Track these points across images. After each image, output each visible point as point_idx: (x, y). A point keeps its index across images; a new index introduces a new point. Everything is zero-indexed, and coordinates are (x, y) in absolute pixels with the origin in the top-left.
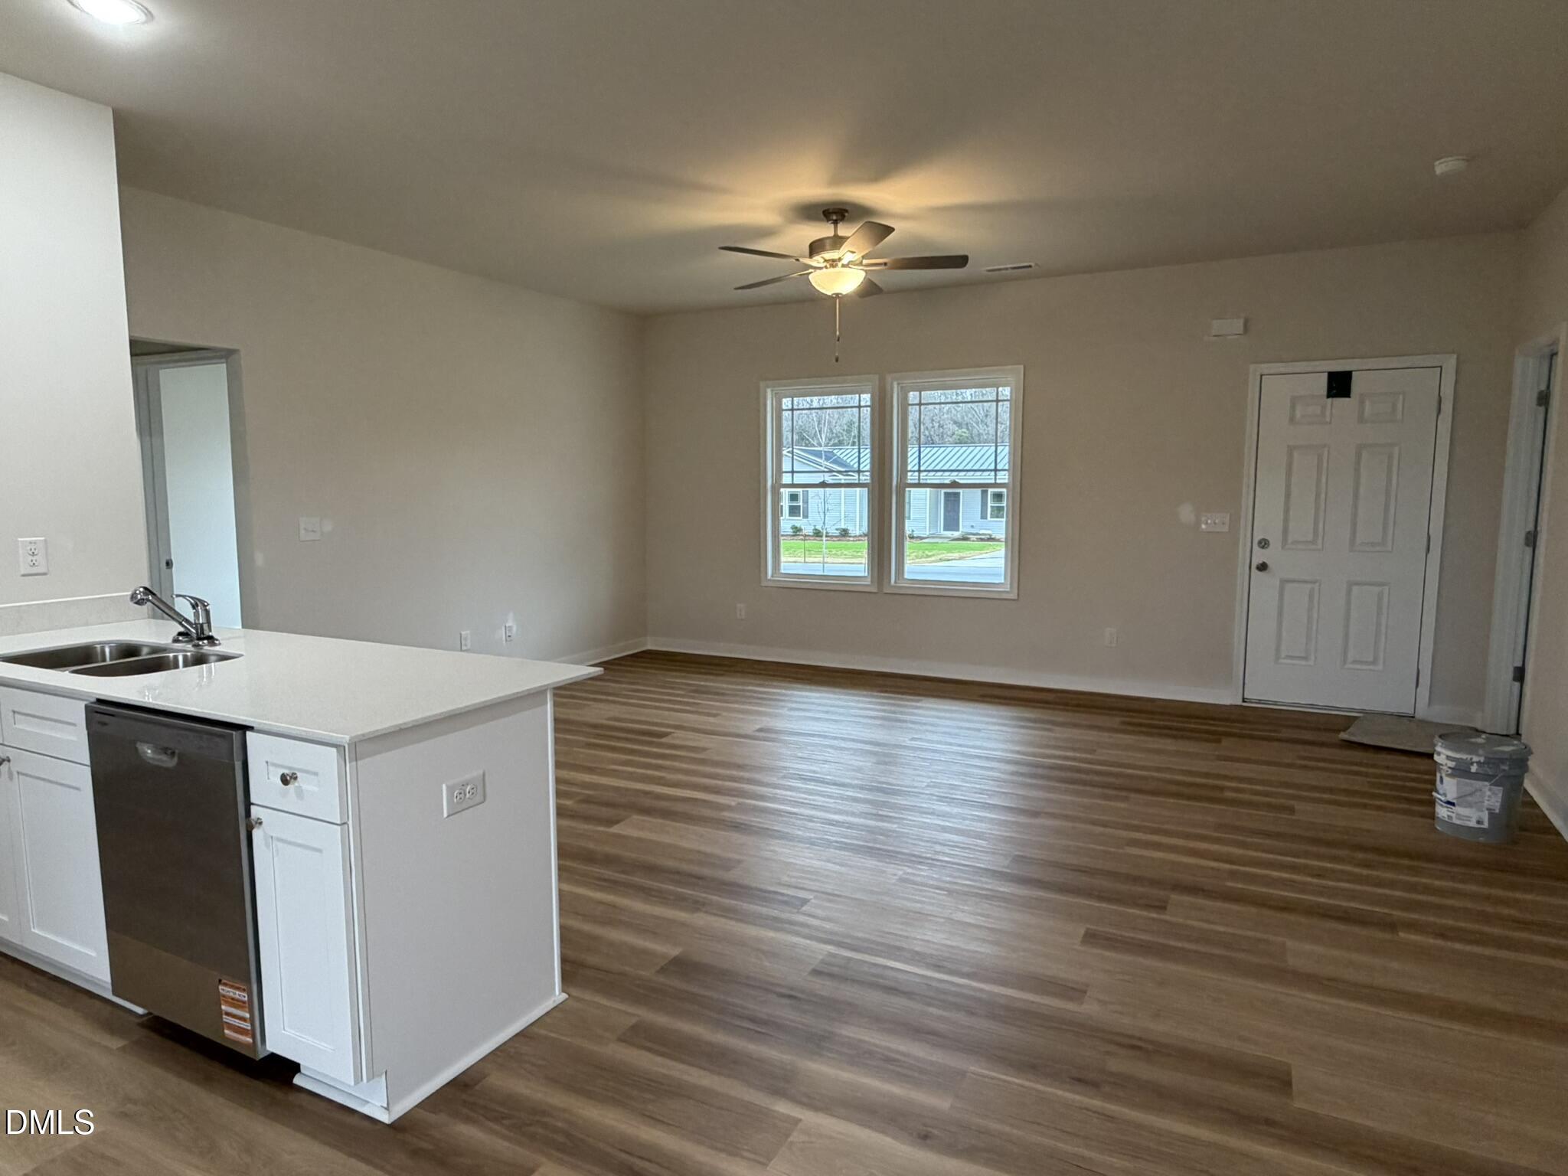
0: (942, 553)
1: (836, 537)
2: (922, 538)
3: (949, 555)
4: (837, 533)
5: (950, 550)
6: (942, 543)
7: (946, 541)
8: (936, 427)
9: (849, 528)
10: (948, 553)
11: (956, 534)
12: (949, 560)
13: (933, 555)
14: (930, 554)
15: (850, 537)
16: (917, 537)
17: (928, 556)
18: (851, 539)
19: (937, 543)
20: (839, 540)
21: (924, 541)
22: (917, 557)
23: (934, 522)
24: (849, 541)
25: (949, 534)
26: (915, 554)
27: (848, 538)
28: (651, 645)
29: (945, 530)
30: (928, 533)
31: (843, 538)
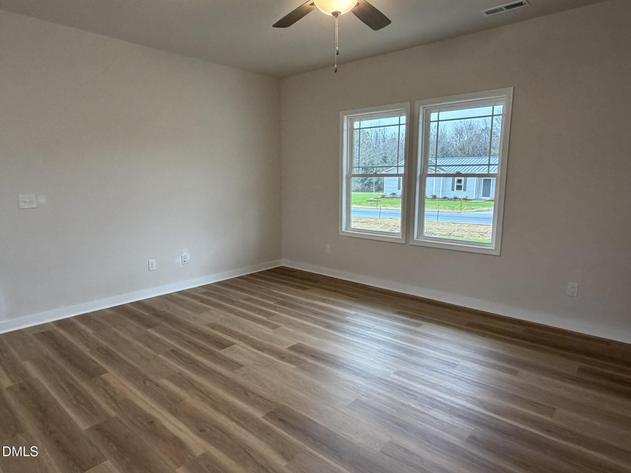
0: (480, 208)
1: (430, 199)
2: (471, 200)
3: (483, 208)
4: (431, 197)
5: (484, 206)
6: (481, 202)
7: (483, 201)
8: (483, 150)
9: (436, 195)
10: (483, 207)
11: (488, 198)
12: (482, 211)
13: (475, 208)
14: (473, 208)
15: (437, 199)
16: (469, 200)
17: (473, 209)
18: (437, 200)
19: (478, 202)
20: (432, 200)
21: (472, 201)
22: (467, 209)
23: (478, 192)
24: (436, 200)
25: (485, 198)
26: (466, 208)
27: (436, 199)
28: (284, 263)
29: (483, 196)
30: (474, 198)
31: (434, 200)
